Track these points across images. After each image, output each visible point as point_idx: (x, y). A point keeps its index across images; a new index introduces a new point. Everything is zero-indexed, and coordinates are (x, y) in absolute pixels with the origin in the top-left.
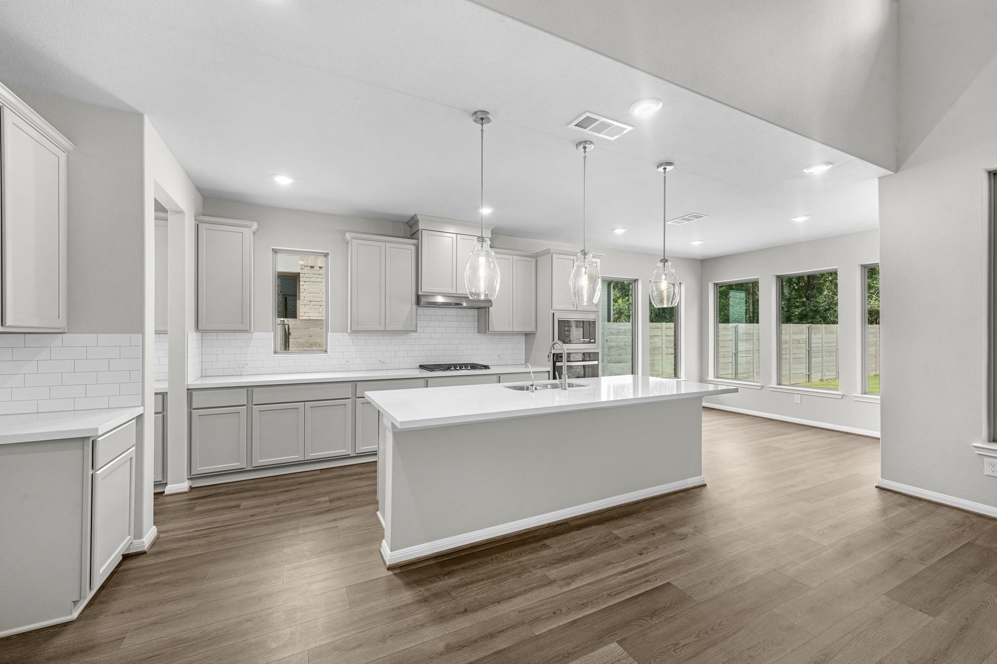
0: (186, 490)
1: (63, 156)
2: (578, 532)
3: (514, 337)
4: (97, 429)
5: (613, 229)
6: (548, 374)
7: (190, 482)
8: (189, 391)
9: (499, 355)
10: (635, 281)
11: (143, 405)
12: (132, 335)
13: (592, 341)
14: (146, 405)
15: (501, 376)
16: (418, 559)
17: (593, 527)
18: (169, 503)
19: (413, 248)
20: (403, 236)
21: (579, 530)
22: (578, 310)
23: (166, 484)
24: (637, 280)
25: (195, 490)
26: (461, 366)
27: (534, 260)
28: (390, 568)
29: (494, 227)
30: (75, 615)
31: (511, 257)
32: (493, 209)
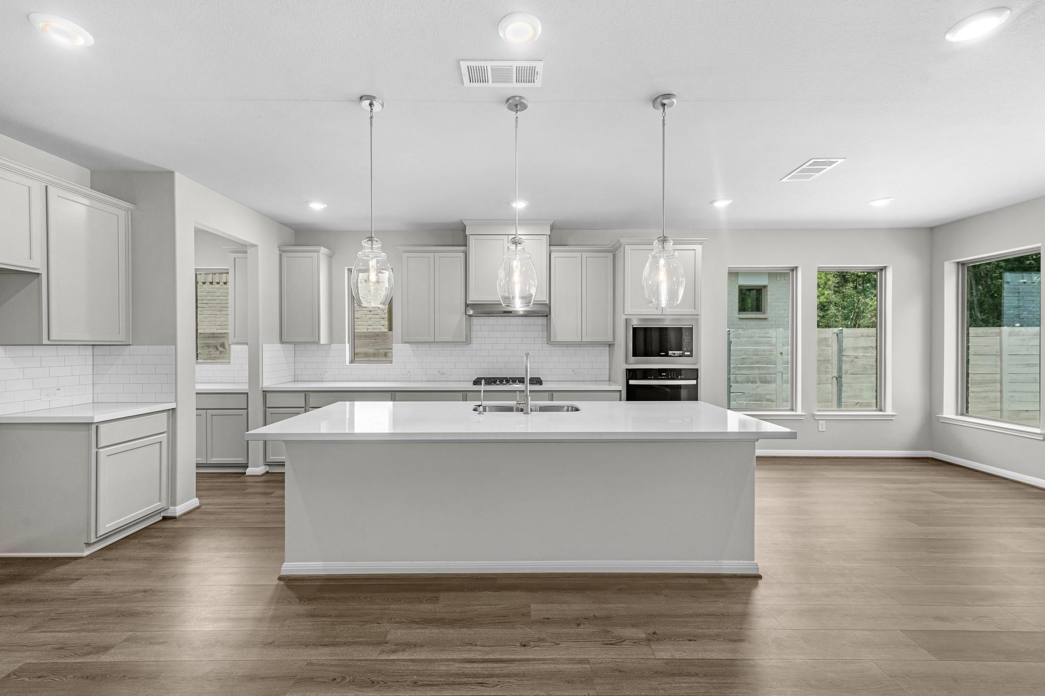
0: (260, 474)
1: (122, 213)
2: (495, 593)
3: (581, 348)
4: (93, 417)
5: (712, 202)
6: (619, 393)
7: (268, 467)
8: (265, 393)
9: (574, 369)
10: (793, 270)
11: (176, 401)
12: (150, 346)
13: (686, 353)
14: (178, 402)
15: (554, 394)
16: (310, 577)
17: (518, 593)
18: (250, 482)
19: (462, 255)
20: (451, 244)
21: (496, 591)
22: (663, 314)
23: (247, 467)
24: (796, 268)
25: (271, 474)
26: (508, 381)
27: (611, 254)
28: (280, 579)
29: (552, 222)
30: (86, 553)
31: (579, 254)
32: (528, 203)
